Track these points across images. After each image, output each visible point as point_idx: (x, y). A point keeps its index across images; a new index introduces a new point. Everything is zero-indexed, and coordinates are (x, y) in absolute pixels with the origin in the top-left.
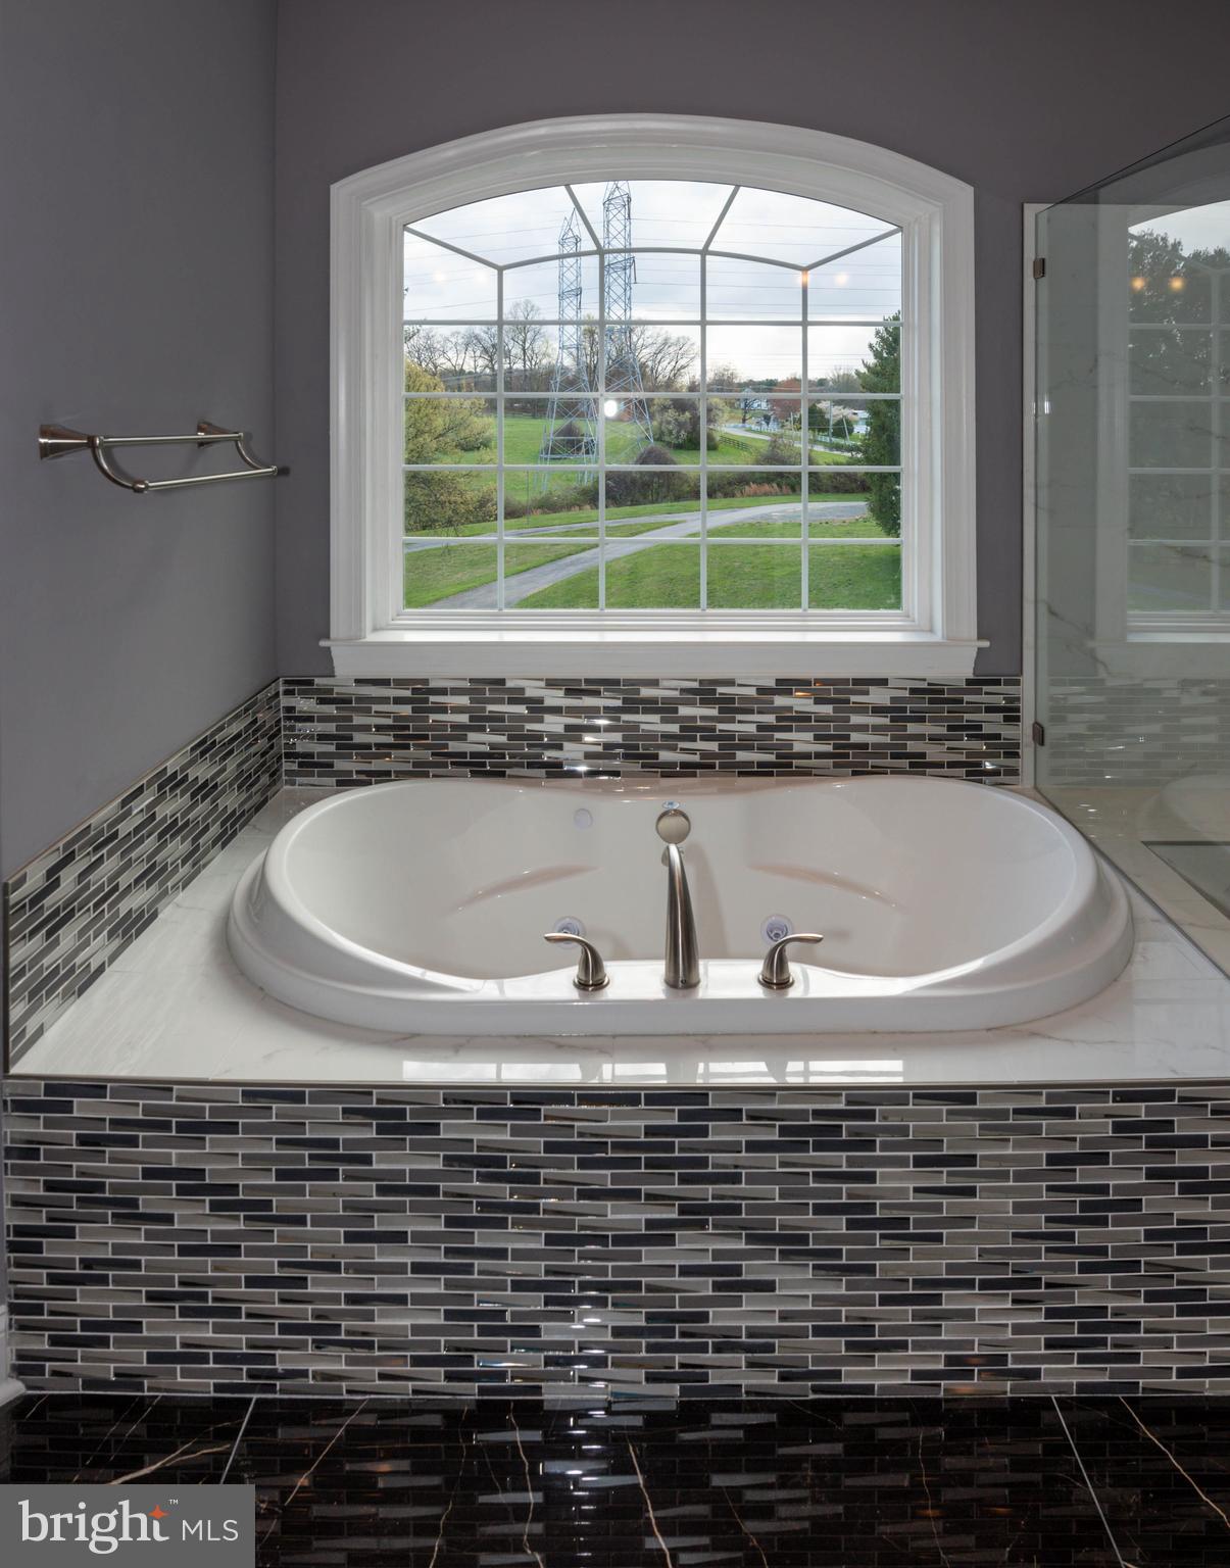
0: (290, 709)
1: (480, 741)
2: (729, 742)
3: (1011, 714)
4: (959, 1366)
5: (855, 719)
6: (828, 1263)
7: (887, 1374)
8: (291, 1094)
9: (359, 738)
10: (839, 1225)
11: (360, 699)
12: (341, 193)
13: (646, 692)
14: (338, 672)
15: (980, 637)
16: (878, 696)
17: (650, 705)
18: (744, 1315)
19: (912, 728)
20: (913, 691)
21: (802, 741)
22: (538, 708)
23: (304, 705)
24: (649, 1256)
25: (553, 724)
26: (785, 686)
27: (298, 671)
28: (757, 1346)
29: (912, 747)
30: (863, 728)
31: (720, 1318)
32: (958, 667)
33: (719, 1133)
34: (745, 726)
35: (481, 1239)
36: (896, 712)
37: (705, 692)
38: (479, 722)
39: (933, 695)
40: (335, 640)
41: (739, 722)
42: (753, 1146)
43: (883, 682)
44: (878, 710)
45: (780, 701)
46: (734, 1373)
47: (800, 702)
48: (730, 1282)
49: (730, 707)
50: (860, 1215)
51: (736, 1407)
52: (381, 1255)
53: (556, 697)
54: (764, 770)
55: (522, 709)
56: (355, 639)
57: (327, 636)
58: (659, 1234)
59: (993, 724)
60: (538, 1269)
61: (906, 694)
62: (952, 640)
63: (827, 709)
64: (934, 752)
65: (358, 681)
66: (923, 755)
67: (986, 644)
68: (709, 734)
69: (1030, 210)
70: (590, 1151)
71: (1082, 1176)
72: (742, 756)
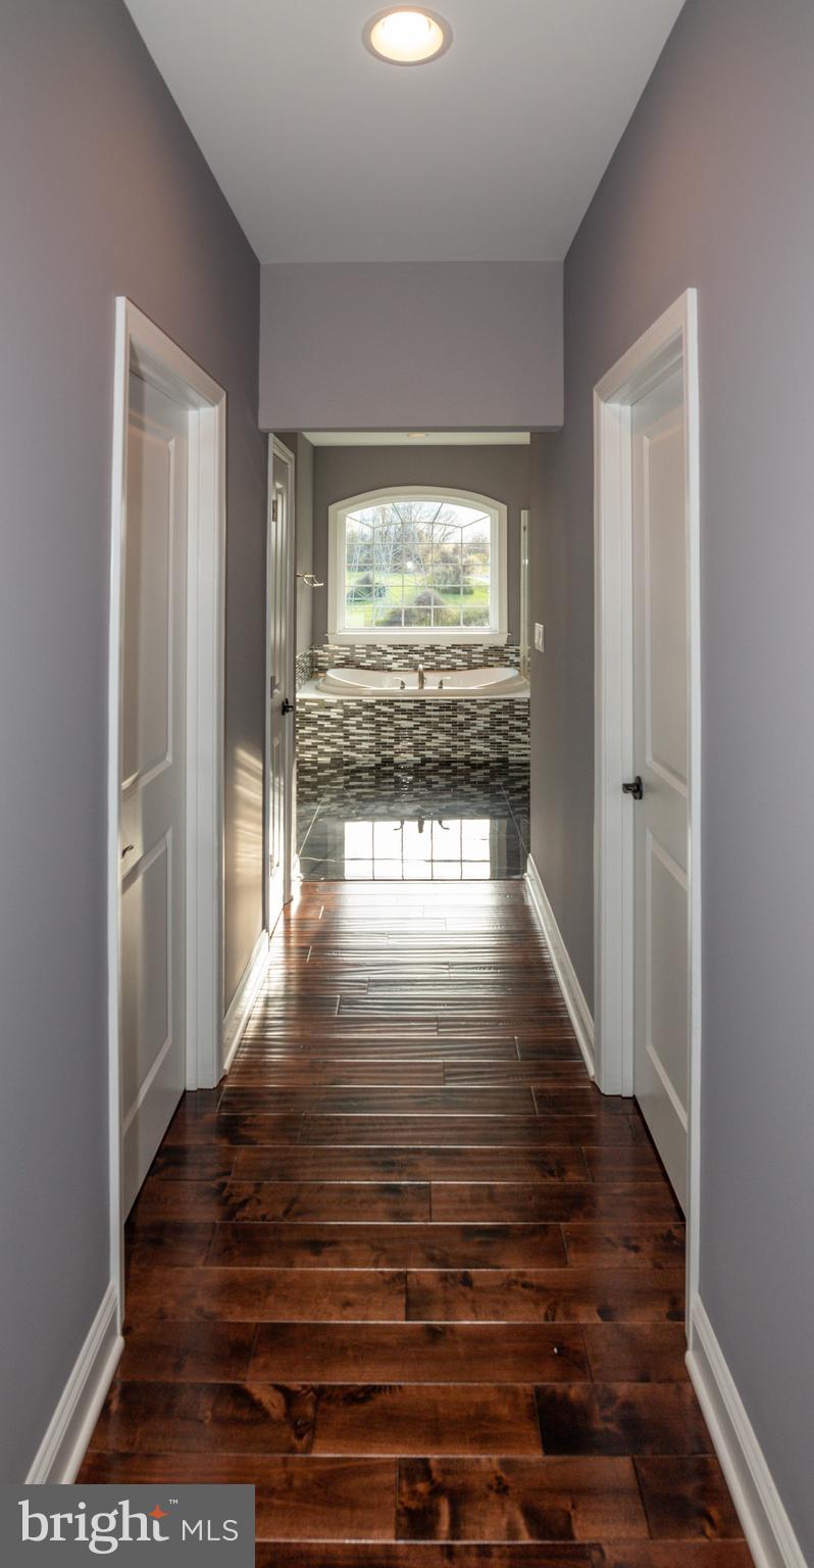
0: (316, 653)
1: (369, 662)
2: (438, 663)
3: (518, 655)
4: (474, 753)
5: (474, 656)
6: (448, 733)
7: (460, 755)
9: (336, 662)
10: (450, 725)
11: (336, 650)
12: (332, 508)
13: (415, 648)
14: (330, 642)
15: (508, 632)
16: (480, 649)
17: (416, 652)
18: (433, 743)
19: (490, 658)
20: (490, 647)
21: (459, 662)
22: (385, 653)
23: (320, 652)
24: (415, 732)
25: (390, 657)
26: (454, 646)
27: (319, 643)
28: (435, 750)
29: (489, 663)
30: (475, 658)
31: (428, 744)
32: (502, 641)
33: (428, 707)
34: (443, 658)
35: (383, 728)
36: (485, 653)
37: (432, 648)
38: (369, 656)
39: (495, 649)
40: (329, 634)
42: (434, 710)
43: (481, 645)
44: (480, 653)
45: (452, 651)
46: (429, 754)
47: (459, 652)
48: (430, 737)
49: (439, 652)
50: (454, 723)
51: (430, 762)
52: (363, 731)
53: (390, 650)
54: (448, 669)
55: (380, 653)
56: (334, 633)
57: (326, 632)
58: (416, 727)
59: (512, 657)
60: (393, 735)
61: (488, 648)
62: (501, 633)
63: (466, 653)
64: (494, 663)
65: (336, 645)
67: (510, 634)
68: (432, 659)
69: (522, 512)
70: (403, 711)
71: (498, 716)
72: (442, 666)
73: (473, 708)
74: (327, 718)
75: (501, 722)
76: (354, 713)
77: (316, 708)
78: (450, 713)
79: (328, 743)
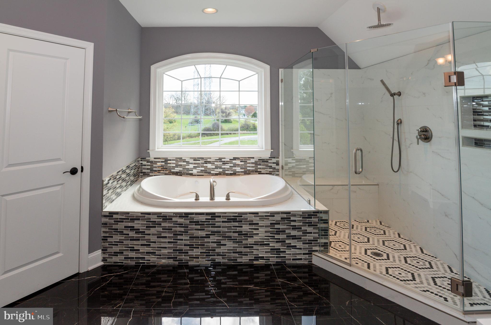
0: (142, 164)
1: (177, 169)
2: (224, 170)
3: (277, 164)
4: (257, 258)
5: (248, 165)
6: (235, 241)
7: (245, 260)
8: (149, 214)
9: (154, 169)
10: (236, 235)
11: (155, 162)
12: (153, 67)
13: (209, 160)
14: (151, 156)
15: (271, 149)
16: (252, 161)
17: (210, 162)
18: (222, 250)
19: (259, 167)
20: (259, 160)
21: (238, 169)
22: (188, 163)
23: (144, 163)
24: (206, 240)
25: (191, 166)
26: (235, 159)
27: (143, 157)
28: (223, 255)
29: (259, 170)
30: (249, 167)
31: (217, 250)
32: (267, 155)
33: (217, 219)
34: (227, 166)
35: (179, 237)
36: (256, 163)
37: (220, 159)
38: (177, 166)
39: (264, 161)
40: (151, 150)
41: (226, 166)
42: (223, 222)
43: (253, 158)
44: (252, 163)
45: (234, 161)
46: (219, 259)
47: (238, 162)
48: (219, 244)
49: (224, 163)
50: (240, 233)
51: (220, 265)
52: (162, 240)
53: (191, 161)
54: (231, 174)
55: (185, 163)
56: (154, 150)
57: (149, 150)
58: (208, 236)
59: (274, 166)
60: (188, 242)
61: (258, 160)
62: (266, 150)
63: (243, 163)
64: (263, 171)
65: (155, 158)
66: (261, 172)
67: (272, 150)
68: (220, 168)
69: (280, 70)
70: (197, 223)
71: (277, 226)
72: (227, 172)
73: (256, 220)
74: (132, 228)
75: (279, 232)
76: (155, 224)
77: (122, 220)
78: (237, 224)
79: (132, 250)
